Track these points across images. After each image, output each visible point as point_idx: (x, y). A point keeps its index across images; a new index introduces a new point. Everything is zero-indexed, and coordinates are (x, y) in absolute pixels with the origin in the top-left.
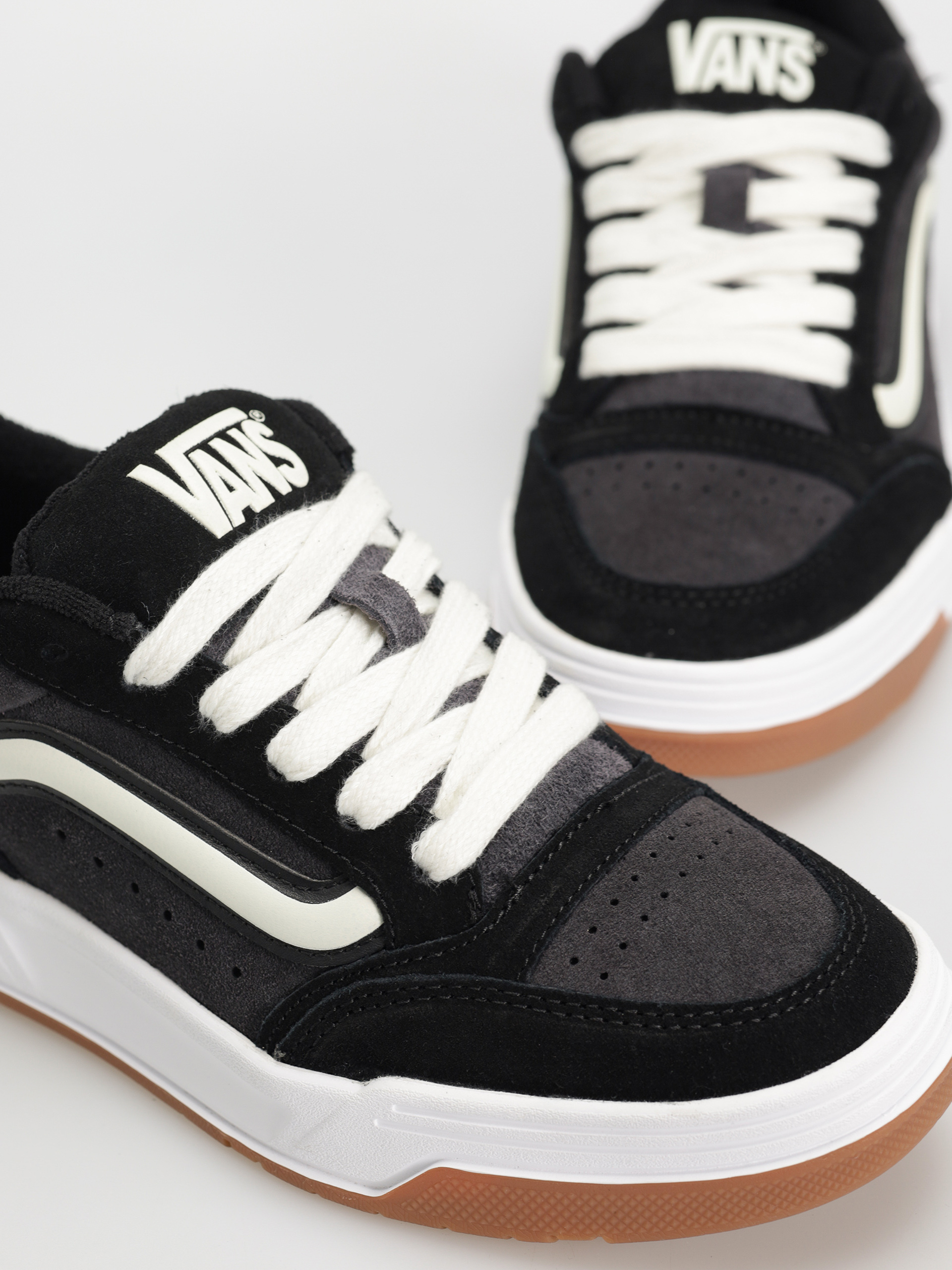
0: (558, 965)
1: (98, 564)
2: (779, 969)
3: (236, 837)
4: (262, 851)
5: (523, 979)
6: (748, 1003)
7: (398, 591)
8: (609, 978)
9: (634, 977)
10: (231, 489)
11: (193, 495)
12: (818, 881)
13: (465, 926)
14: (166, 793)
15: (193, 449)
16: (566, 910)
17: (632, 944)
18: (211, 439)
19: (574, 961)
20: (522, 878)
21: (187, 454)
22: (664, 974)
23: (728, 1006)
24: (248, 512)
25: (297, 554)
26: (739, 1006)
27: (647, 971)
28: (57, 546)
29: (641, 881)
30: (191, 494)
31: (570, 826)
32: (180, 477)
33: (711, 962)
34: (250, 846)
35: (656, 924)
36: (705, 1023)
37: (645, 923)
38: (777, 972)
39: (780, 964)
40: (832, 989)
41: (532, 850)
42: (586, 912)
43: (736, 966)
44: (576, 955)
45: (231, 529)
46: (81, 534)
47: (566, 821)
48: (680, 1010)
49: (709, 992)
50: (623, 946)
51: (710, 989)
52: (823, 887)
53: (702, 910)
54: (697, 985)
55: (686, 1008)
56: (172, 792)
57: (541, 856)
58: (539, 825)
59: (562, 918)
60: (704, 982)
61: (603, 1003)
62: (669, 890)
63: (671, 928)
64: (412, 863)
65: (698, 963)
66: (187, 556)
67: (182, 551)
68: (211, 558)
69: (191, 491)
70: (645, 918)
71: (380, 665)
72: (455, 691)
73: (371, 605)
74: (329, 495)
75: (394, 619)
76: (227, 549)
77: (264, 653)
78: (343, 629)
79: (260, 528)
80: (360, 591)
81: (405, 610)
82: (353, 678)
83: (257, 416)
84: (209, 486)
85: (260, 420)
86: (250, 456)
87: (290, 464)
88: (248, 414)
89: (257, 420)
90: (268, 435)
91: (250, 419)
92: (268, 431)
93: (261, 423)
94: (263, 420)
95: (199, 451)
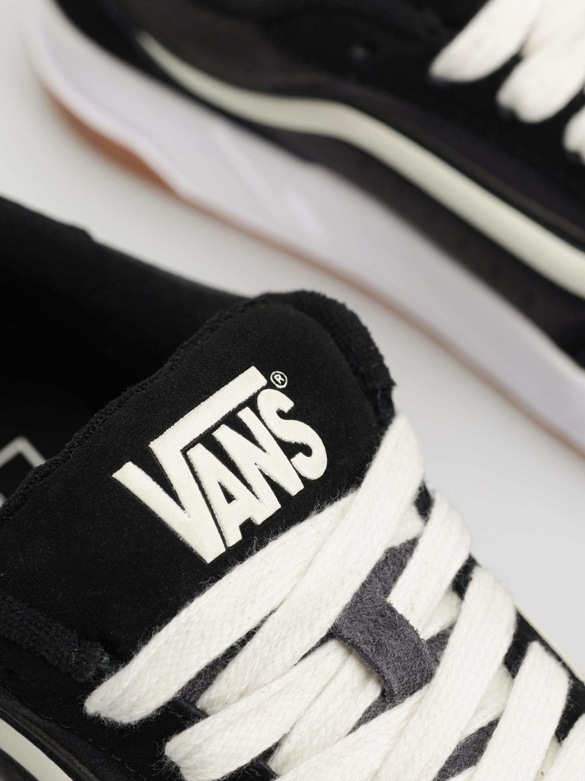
1: (65, 590)
7: (406, 633)
10: (229, 498)
11: (184, 509)
15: (192, 444)
18: (217, 426)
21: (184, 451)
24: (247, 527)
25: (295, 587)
28: (22, 560)
30: (183, 508)
32: (172, 485)
45: (223, 550)
46: (49, 552)
66: (167, 588)
67: (162, 582)
68: (194, 591)
69: (183, 504)
71: (374, 724)
72: (454, 752)
73: (371, 656)
74: (349, 488)
75: (395, 672)
76: (214, 581)
77: (242, 705)
78: (337, 673)
79: (258, 550)
80: (361, 632)
81: (411, 655)
82: (340, 739)
83: (279, 379)
84: (205, 496)
85: (281, 387)
86: (260, 447)
87: (307, 451)
88: (267, 377)
89: (278, 386)
90: (286, 410)
91: (270, 386)
92: (287, 404)
93: (282, 391)
94: (284, 386)
95: (200, 447)
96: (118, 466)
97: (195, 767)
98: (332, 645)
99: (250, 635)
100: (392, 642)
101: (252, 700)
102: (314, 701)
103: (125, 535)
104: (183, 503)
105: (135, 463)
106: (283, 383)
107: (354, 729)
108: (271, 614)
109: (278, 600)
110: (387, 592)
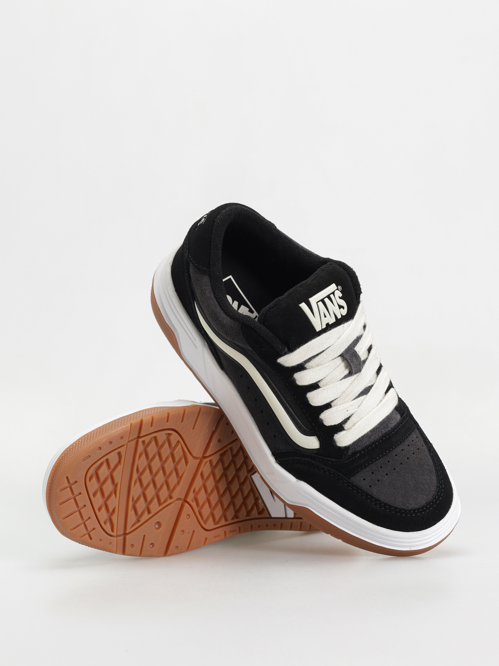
0: (360, 479)
1: (282, 331)
2: (415, 502)
3: (289, 408)
4: (295, 414)
5: (349, 479)
6: (404, 510)
8: (371, 488)
9: (378, 490)
10: (325, 317)
12: (436, 473)
13: (340, 459)
14: (276, 388)
15: (319, 300)
16: (368, 466)
17: (381, 481)
18: (325, 298)
19: (364, 479)
20: (360, 452)
21: (317, 303)
22: (386, 492)
23: (398, 508)
24: (327, 325)
25: (336, 342)
26: (401, 510)
27: (382, 490)
29: (390, 463)
31: (378, 441)
32: (313, 311)
33: (399, 493)
34: (292, 412)
35: (389, 477)
36: (391, 510)
37: (386, 476)
38: (414, 502)
39: (416, 500)
40: (426, 513)
41: (365, 445)
42: (372, 468)
43: (405, 497)
44: (365, 478)
45: (321, 329)
47: (377, 439)
48: (386, 505)
49: (395, 502)
50: (378, 480)
51: (395, 501)
52: (436, 476)
53: (402, 477)
54: (393, 498)
55: (387, 505)
56: (277, 388)
57: (367, 447)
58: (370, 439)
59: (366, 467)
60: (395, 498)
61: (367, 494)
62: (396, 468)
63: (392, 480)
64: (334, 439)
65: (395, 492)
66: (307, 336)
67: (306, 334)
70: (387, 474)
71: (346, 379)
72: (363, 390)
73: (350, 363)
74: (351, 319)
75: (354, 368)
76: (318, 336)
77: (317, 368)
78: (340, 365)
79: (329, 331)
80: (348, 356)
81: (358, 365)
82: (337, 381)
83: (340, 288)
84: (320, 315)
85: (340, 290)
86: (334, 305)
87: (343, 308)
88: (337, 287)
89: (339, 290)
90: (340, 296)
91: (337, 289)
92: (341, 295)
93: (340, 291)
94: (341, 290)
95: (321, 302)
96: (301, 303)
97: (301, 381)
98: (340, 358)
99: (323, 351)
100: (355, 360)
101: (320, 367)
102: (333, 371)
103: (300, 321)
104: (315, 316)
105: (305, 303)
106: (341, 289)
107: (341, 380)
108: (329, 347)
109: (331, 344)
110: (354, 347)
